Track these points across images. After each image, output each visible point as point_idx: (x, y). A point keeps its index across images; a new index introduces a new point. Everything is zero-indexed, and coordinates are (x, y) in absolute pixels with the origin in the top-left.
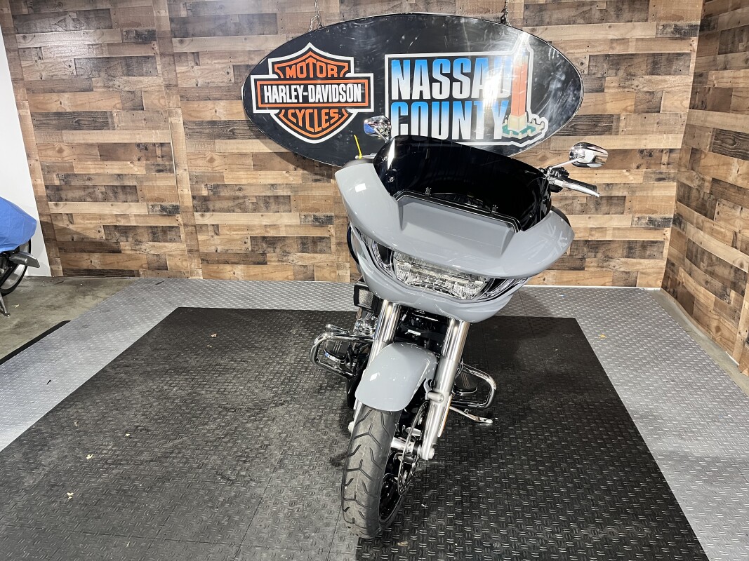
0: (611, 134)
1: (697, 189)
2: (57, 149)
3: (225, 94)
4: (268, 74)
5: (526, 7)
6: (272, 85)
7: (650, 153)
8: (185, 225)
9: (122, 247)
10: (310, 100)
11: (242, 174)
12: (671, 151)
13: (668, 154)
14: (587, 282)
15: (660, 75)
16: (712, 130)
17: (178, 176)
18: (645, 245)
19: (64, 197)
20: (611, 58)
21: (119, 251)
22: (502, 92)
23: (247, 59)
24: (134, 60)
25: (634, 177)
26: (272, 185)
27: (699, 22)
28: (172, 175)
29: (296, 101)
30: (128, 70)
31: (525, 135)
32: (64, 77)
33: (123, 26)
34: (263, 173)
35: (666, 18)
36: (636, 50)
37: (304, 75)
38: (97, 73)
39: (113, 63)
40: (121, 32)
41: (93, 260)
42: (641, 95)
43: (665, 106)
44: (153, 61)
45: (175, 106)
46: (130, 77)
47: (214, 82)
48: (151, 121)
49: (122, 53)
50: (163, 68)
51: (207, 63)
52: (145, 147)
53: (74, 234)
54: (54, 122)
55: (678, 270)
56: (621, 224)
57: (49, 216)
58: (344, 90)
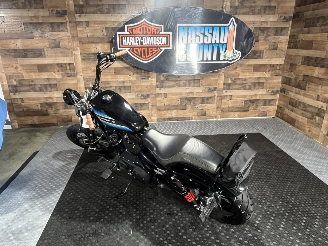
0: (260, 58)
1: (295, 79)
2: (14, 67)
3: (101, 40)
4: (125, 32)
5: (231, 7)
6: (127, 37)
7: (273, 66)
9: (49, 113)
10: (144, 44)
11: (109, 77)
12: (280, 64)
13: (279, 66)
14: (249, 116)
15: (278, 35)
17: (78, 79)
18: (270, 101)
19: (19, 90)
20: (262, 29)
21: (47, 115)
22: (224, 41)
23: (112, 25)
24: (55, 25)
25: (267, 75)
26: (123, 81)
27: (292, 15)
28: (75, 78)
29: (138, 44)
30: (53, 29)
31: (232, 59)
32: (18, 32)
33: (49, 7)
34: (119, 76)
35: (281, 13)
36: (271, 25)
37: (141, 32)
38: (36, 30)
39: (44, 26)
40: (49, 10)
41: (34, 119)
42: (271, 43)
43: (279, 47)
44: (65, 25)
45: (76, 46)
46: (53, 32)
47: (96, 35)
48: (64, 53)
49: (49, 21)
50: (70, 28)
51: (93, 26)
52: (61, 66)
53: (24, 108)
54: (13, 54)
55: (284, 110)
56: (262, 93)
57: (10, 100)
58: (159, 39)
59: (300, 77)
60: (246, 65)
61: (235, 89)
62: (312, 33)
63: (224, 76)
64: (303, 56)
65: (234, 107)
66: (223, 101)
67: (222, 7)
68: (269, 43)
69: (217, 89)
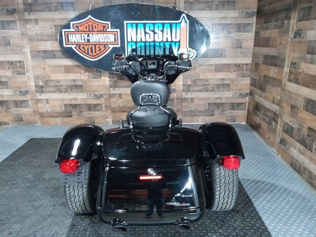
0: (222, 57)
1: (258, 80)
3: (50, 38)
5: (185, 2)
6: (72, 34)
7: (239, 65)
8: (32, 100)
10: (91, 41)
11: (59, 75)
12: (247, 64)
13: (246, 66)
15: (240, 32)
16: (263, 55)
17: (28, 77)
18: (239, 105)
20: (221, 25)
22: (176, 38)
23: (60, 22)
24: (6, 23)
25: (233, 76)
26: (74, 80)
27: (256, 10)
28: (25, 76)
29: (84, 41)
30: (3, 27)
34: (69, 74)
35: (243, 9)
36: (231, 22)
37: (88, 30)
42: (234, 41)
43: (244, 46)
44: (15, 23)
45: (26, 43)
46: (4, 30)
47: (45, 33)
48: (14, 50)
50: (20, 26)
51: (42, 24)
52: (11, 63)
55: (252, 115)
56: (228, 95)
58: (106, 36)
59: (262, 78)
60: (207, 65)
61: (196, 91)
63: (183, 77)
65: (197, 110)
66: (184, 104)
67: (175, 3)
68: (231, 41)
69: (176, 91)
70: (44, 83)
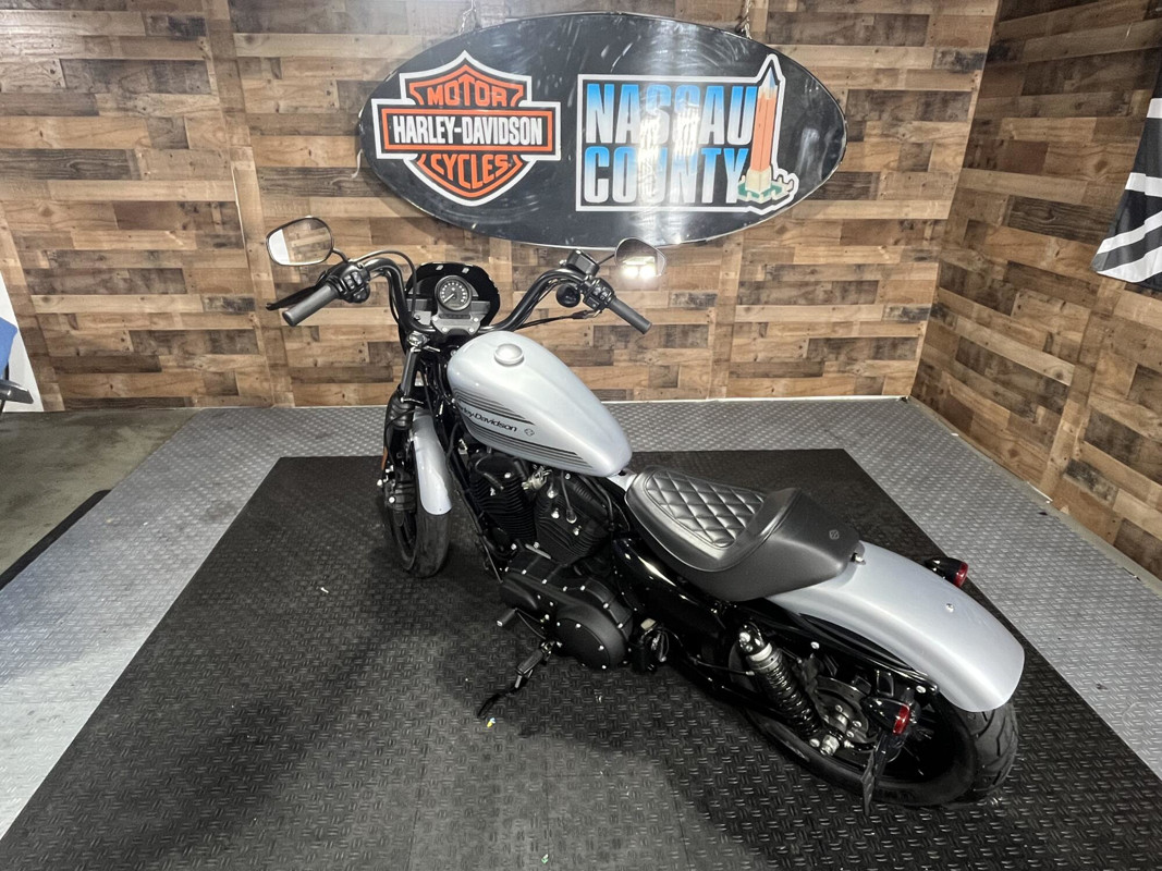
0: (867, 198)
1: (979, 274)
2: (41, 209)
3: (324, 126)
4: (399, 97)
5: (771, 16)
6: (405, 116)
7: (911, 225)
8: (264, 328)
9: (162, 364)
10: (466, 141)
11: (354, 249)
12: (936, 222)
13: (932, 227)
14: (822, 391)
15: (931, 120)
16: (1007, 197)
17: (250, 254)
18: (896, 343)
19: (59, 288)
20: (875, 96)
21: (157, 369)
22: (739, 136)
23: (359, 72)
24: (168, 70)
25: (889, 257)
27: (985, 50)
28: (240, 251)
29: (443, 141)
30: (160, 83)
31: (768, 199)
32: (44, 90)
33: (146, 7)
35: (946, 43)
36: (907, 84)
37: (457, 101)
38: (104, 85)
39: (131, 71)
40: (144, 17)
41: (114, 384)
42: (907, 147)
43: (934, 163)
44: (202, 69)
45: (242, 143)
46: (163, 95)
47: (305, 107)
48: (203, 166)
49: (146, 54)
50: (218, 81)
51: (295, 77)
52: (194, 208)
53: (80, 345)
54: (32, 165)
55: (940, 375)
56: (870, 316)
57: (33, 319)
59: (998, 268)
60: (818, 221)
61: (779, 302)
62: (1045, 116)
63: (743, 258)
64: (1011, 196)
65: (775, 360)
66: (737, 341)
67: (740, 18)
68: (899, 146)
69: (716, 301)
70: (304, 277)
